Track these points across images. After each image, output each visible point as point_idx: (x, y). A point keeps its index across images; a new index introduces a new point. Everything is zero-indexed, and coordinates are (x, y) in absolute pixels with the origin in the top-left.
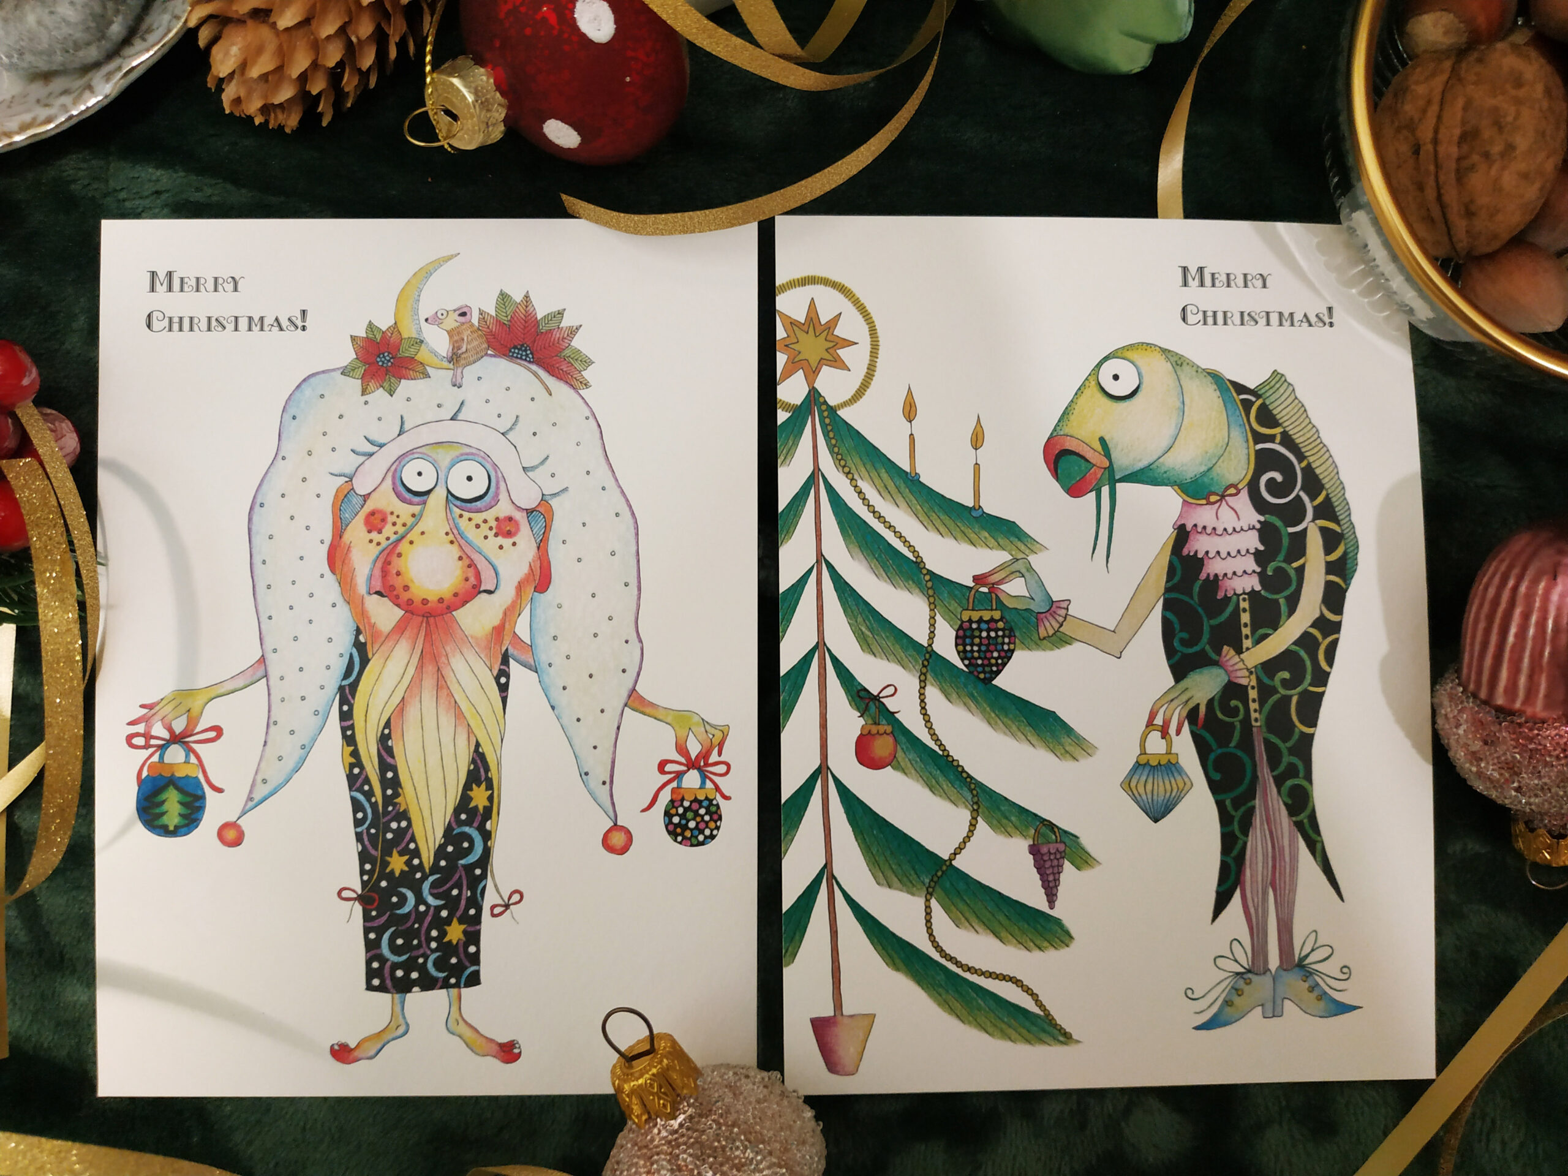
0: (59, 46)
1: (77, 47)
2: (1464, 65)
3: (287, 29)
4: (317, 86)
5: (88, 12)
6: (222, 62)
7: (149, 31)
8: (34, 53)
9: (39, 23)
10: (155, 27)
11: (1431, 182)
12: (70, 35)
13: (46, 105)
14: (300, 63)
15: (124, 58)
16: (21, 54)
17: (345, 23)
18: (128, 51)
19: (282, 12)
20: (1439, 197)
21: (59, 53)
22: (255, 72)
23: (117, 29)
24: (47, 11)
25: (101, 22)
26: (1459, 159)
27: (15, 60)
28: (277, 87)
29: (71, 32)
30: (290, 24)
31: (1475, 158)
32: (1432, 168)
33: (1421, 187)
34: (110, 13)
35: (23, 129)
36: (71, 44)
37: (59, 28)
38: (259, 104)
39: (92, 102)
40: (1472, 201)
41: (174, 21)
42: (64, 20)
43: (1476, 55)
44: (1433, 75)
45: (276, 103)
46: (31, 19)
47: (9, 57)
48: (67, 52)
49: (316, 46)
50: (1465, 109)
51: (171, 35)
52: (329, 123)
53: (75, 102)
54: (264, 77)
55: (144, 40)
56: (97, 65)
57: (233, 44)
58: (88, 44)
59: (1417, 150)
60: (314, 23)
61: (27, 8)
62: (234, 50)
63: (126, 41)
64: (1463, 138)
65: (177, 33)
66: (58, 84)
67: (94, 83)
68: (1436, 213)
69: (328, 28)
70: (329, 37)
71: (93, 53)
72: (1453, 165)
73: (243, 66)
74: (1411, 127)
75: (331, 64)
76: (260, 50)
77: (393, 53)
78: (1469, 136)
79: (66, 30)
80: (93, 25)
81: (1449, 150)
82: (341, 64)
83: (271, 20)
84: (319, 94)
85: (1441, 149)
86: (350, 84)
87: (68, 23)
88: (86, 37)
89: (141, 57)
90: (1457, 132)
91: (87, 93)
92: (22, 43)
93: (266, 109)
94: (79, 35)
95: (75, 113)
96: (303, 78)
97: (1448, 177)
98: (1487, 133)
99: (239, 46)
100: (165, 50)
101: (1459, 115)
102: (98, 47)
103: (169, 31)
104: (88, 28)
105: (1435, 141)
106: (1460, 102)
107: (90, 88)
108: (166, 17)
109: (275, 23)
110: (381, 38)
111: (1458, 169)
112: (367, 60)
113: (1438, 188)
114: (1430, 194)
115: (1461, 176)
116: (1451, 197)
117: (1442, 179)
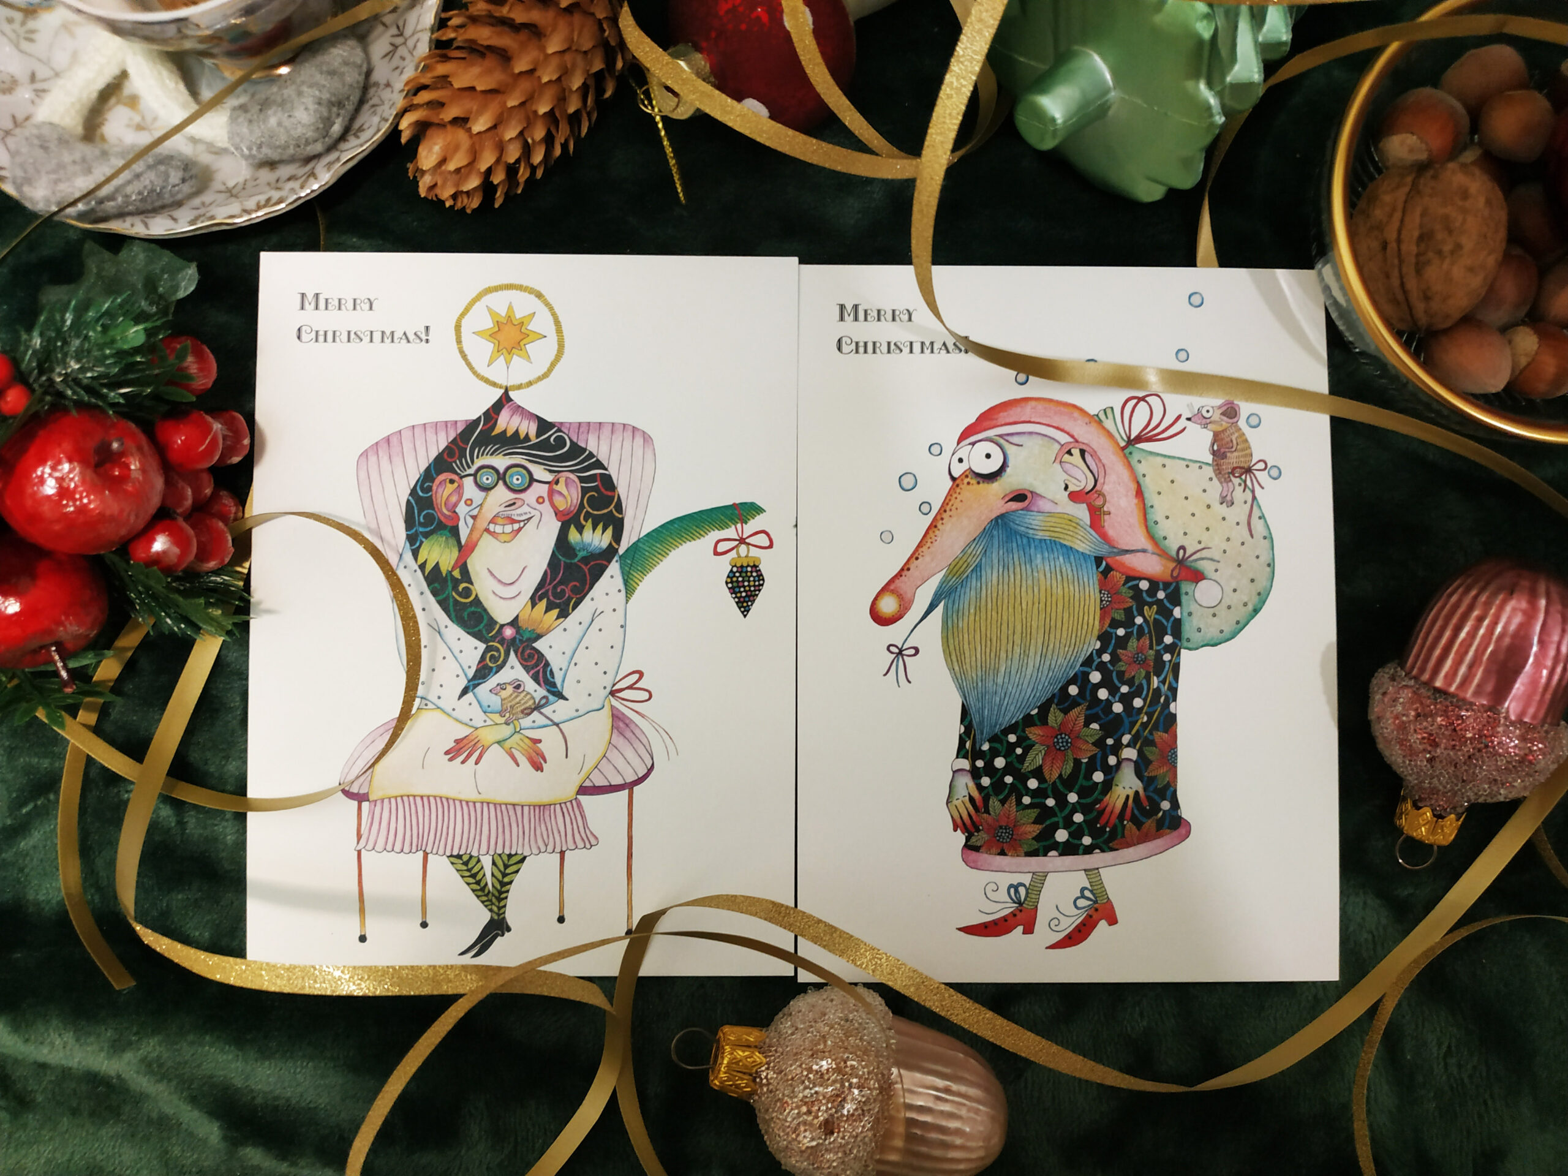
0: (294, 142)
1: (307, 143)
2: (1422, 181)
3: (479, 133)
4: (498, 178)
5: (318, 116)
6: (426, 157)
7: (361, 129)
8: (270, 146)
9: (279, 124)
10: (365, 127)
11: (1395, 273)
12: (304, 134)
13: (278, 189)
14: (487, 160)
15: (342, 151)
16: (260, 147)
17: (524, 128)
18: (343, 146)
19: (476, 119)
20: (1402, 285)
21: (292, 147)
22: (451, 166)
23: (337, 128)
24: (286, 115)
25: (328, 122)
26: (1418, 255)
27: (254, 152)
28: (467, 177)
29: (304, 131)
30: (483, 129)
31: (1431, 255)
32: (1396, 261)
33: (1388, 276)
34: (334, 116)
35: (259, 207)
36: (303, 141)
37: (296, 129)
38: (452, 192)
39: (315, 187)
40: (1428, 288)
41: (383, 123)
42: (300, 123)
43: (1431, 172)
44: (1398, 187)
45: (465, 190)
46: (273, 121)
47: (250, 149)
48: (299, 146)
49: (501, 148)
50: (1423, 215)
51: (380, 134)
52: (501, 206)
53: (302, 187)
54: (458, 171)
55: (358, 137)
56: (317, 157)
57: (435, 144)
58: (316, 141)
59: (1384, 246)
60: (500, 129)
61: (270, 112)
62: (437, 149)
63: (343, 137)
64: (1421, 238)
65: (385, 132)
66: (285, 171)
67: (317, 171)
68: (1400, 297)
69: (511, 133)
70: (510, 140)
71: (319, 147)
72: (1413, 260)
73: (443, 161)
74: (1380, 227)
75: (512, 160)
76: (457, 148)
77: (558, 151)
78: (1425, 237)
79: (300, 130)
80: (321, 126)
81: (1410, 248)
82: (518, 161)
83: (468, 126)
84: (498, 185)
85: (1404, 247)
86: (523, 174)
87: (304, 126)
88: (316, 135)
89: (356, 149)
90: (1416, 234)
91: (312, 179)
92: (263, 139)
93: (454, 197)
94: (310, 134)
95: (303, 194)
96: (489, 171)
97: (1409, 270)
98: (1440, 236)
99: (441, 145)
100: (375, 145)
101: (1417, 220)
102: (323, 143)
103: (379, 130)
104: (318, 129)
105: (1399, 241)
106: (1418, 211)
107: (313, 175)
108: (376, 119)
109: (470, 128)
110: (549, 140)
111: (1417, 264)
112: (538, 158)
113: (1401, 277)
114: (1395, 282)
115: (1419, 269)
116: (1412, 284)
117: (1404, 270)
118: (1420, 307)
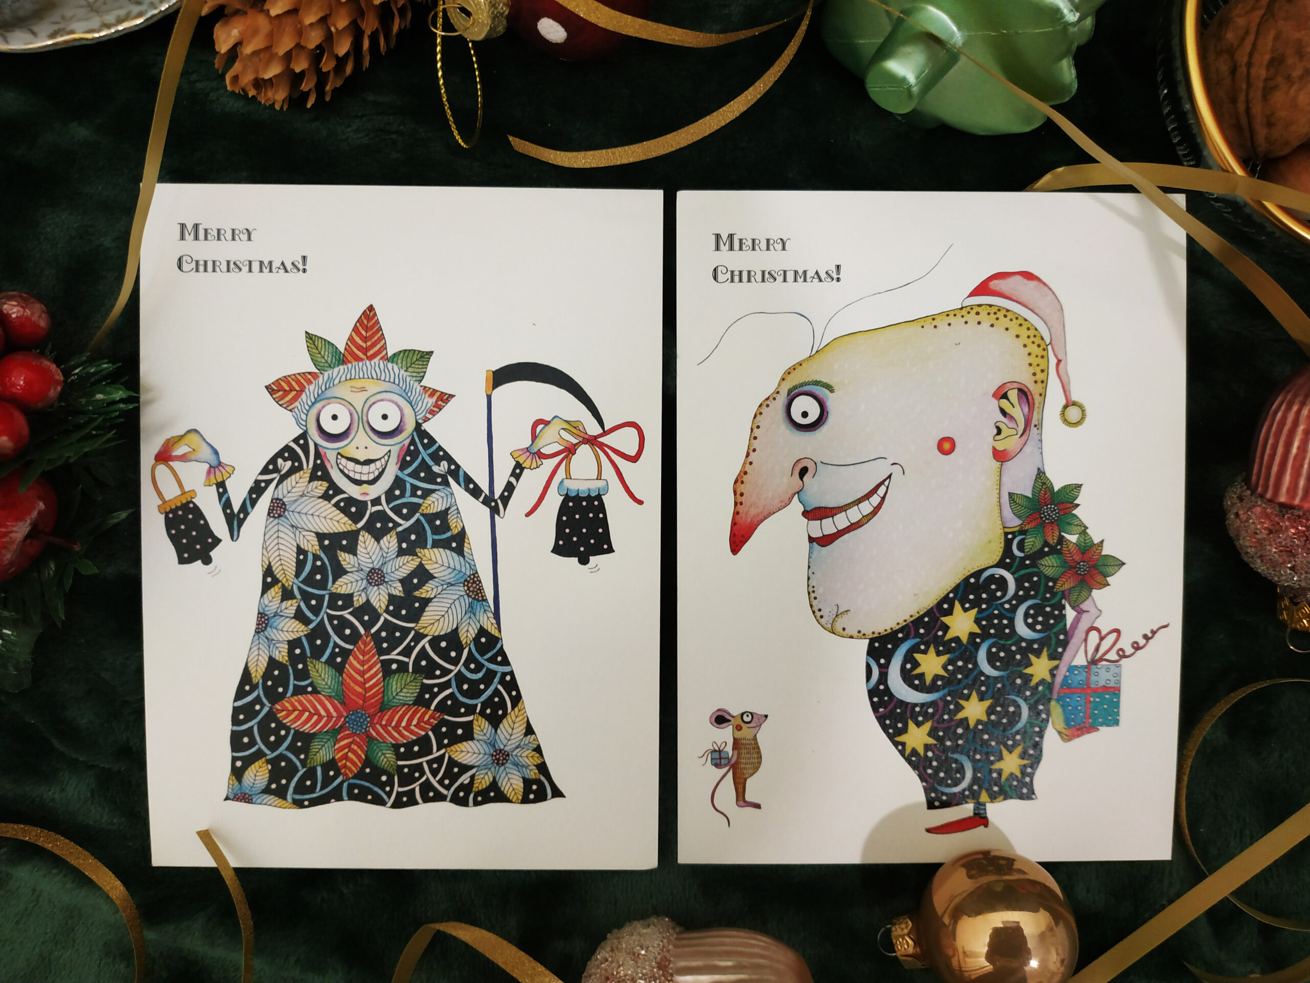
2: (1277, 4)
3: (278, 16)
4: (300, 65)
6: (224, 41)
11: (1242, 97)
14: (286, 43)
17: (326, 14)
22: (251, 48)
26: (1266, 80)
28: (266, 64)
30: (279, 12)
31: (1280, 79)
32: (1244, 86)
33: (1234, 101)
38: (252, 79)
40: (1273, 114)
44: (1252, 9)
45: (266, 78)
49: (300, 32)
50: (1277, 38)
52: (313, 105)
54: (256, 54)
57: (235, 27)
59: (1233, 71)
60: (300, 12)
62: (234, 31)
64: (1272, 62)
68: (1244, 122)
69: (311, 18)
70: (311, 25)
72: (1261, 85)
74: (1230, 51)
75: (313, 46)
76: (255, 32)
77: (366, 44)
78: (1277, 62)
81: (1260, 72)
82: (320, 47)
83: (265, 8)
84: (303, 72)
85: (1253, 71)
86: (329, 63)
90: (1267, 57)
96: (289, 56)
97: (1256, 95)
98: (1291, 60)
99: (238, 29)
101: (1270, 44)
105: (1249, 65)
106: (1272, 34)
109: (268, 11)
111: (1264, 89)
113: (1248, 102)
114: (1241, 106)
115: (1267, 93)
116: (1257, 109)
117: (1251, 95)
118: (1261, 133)
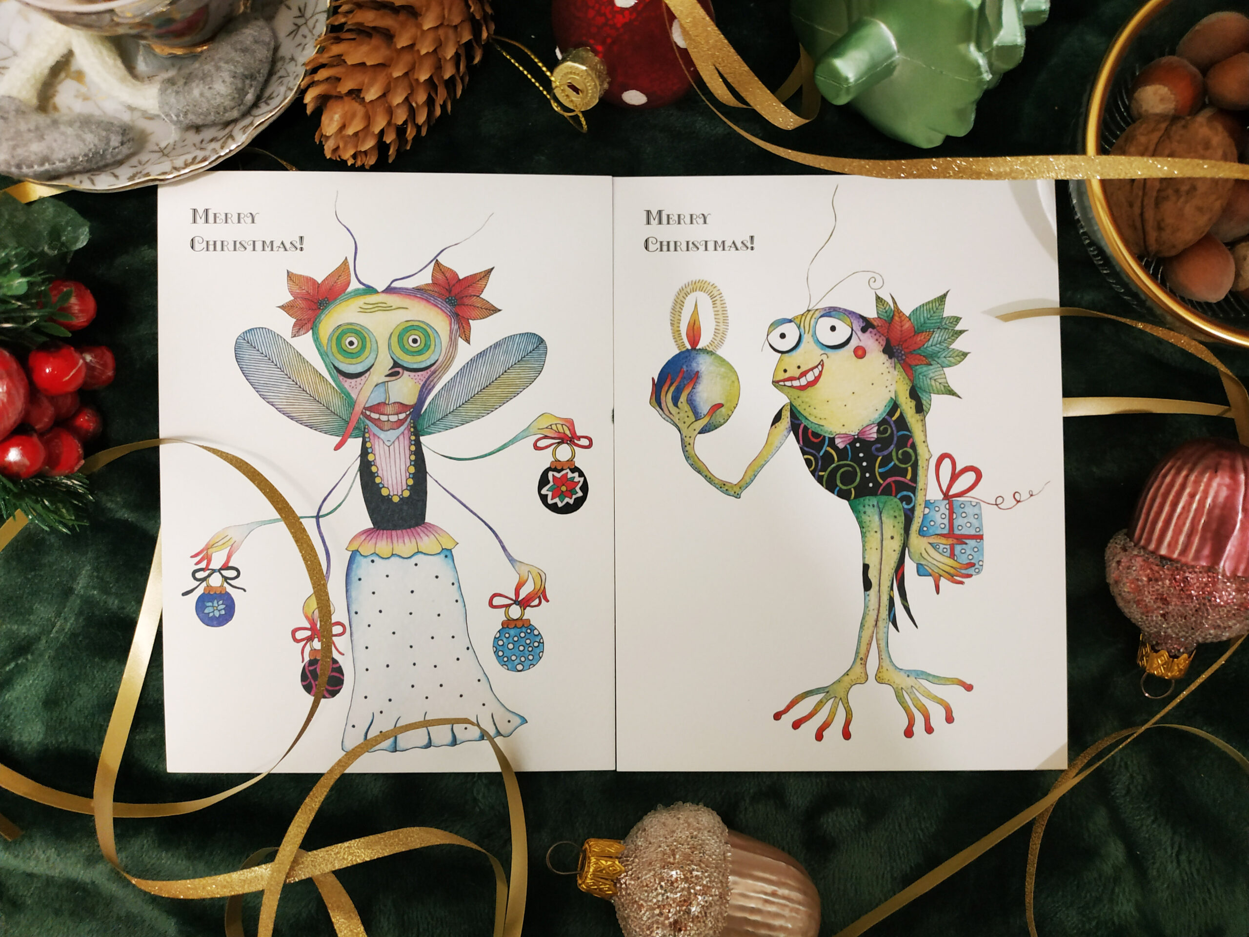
0: (213, 110)
1: (225, 110)
2: (1174, 128)
3: (372, 101)
4: (389, 138)
5: (234, 87)
6: (329, 125)
7: (270, 98)
8: (194, 113)
9: (202, 95)
10: (274, 95)
11: (1137, 204)
12: (222, 103)
13: (202, 149)
14: (380, 123)
15: (255, 116)
16: (186, 114)
17: (409, 94)
18: (256, 112)
19: (368, 90)
20: (1142, 214)
21: (212, 114)
22: (350, 131)
23: (250, 97)
24: (207, 87)
25: (242, 92)
26: (1158, 191)
27: (181, 118)
28: (364, 141)
29: (223, 101)
30: (374, 97)
31: (1170, 192)
32: (1140, 193)
33: (1131, 207)
34: (247, 87)
35: (186, 165)
36: (222, 109)
37: (215, 99)
38: (352, 152)
39: (233, 147)
40: (1163, 220)
41: (289, 91)
42: (219, 93)
43: (1183, 122)
44: (1153, 131)
45: (361, 149)
46: (196, 92)
47: (177, 116)
48: (219, 113)
49: (390, 112)
51: (287, 101)
52: (393, 161)
53: (222, 147)
54: (356, 134)
55: (268, 104)
56: (235, 121)
57: (335, 113)
58: (233, 108)
60: (389, 96)
61: (194, 85)
62: (337, 117)
63: (255, 105)
65: (290, 100)
66: (208, 134)
67: (234, 133)
68: (1138, 224)
69: (398, 99)
70: (398, 105)
71: (235, 114)
72: (1154, 195)
73: (343, 127)
75: (400, 122)
76: (353, 116)
77: (438, 112)
79: (219, 100)
80: (237, 96)
82: (405, 122)
83: (362, 96)
84: (390, 143)
86: (410, 133)
87: (222, 96)
88: (232, 104)
89: (265, 116)
91: (230, 140)
92: (188, 108)
93: (354, 156)
94: (228, 103)
95: (222, 154)
96: (382, 132)
97: (1150, 202)
99: (340, 114)
100: (282, 111)
102: (239, 110)
103: (285, 98)
104: (234, 98)
107: (231, 136)
108: (283, 89)
109: (363, 98)
110: (430, 102)
112: (421, 118)
113: (1142, 208)
114: (1137, 210)
115: (1158, 202)
116: (1150, 214)
118: (1152, 235)
